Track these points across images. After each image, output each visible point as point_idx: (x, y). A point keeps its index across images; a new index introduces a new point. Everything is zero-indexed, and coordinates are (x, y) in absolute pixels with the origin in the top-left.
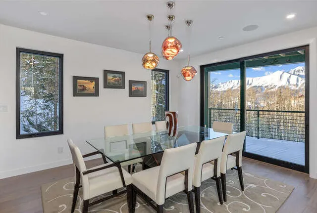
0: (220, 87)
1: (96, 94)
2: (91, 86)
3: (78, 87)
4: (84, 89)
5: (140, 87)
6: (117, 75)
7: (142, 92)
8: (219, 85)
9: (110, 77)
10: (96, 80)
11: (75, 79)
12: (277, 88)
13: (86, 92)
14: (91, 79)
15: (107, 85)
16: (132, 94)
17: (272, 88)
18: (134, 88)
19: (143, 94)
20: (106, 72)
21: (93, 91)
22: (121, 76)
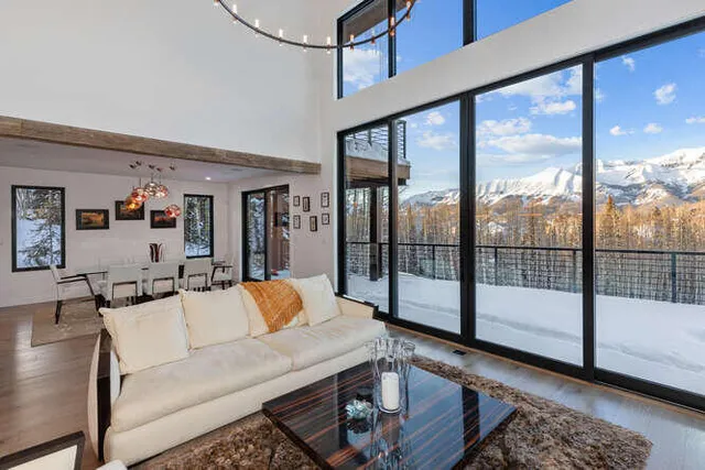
1: (106, 226)
2: (99, 218)
3: (83, 221)
4: (90, 222)
7: (169, 223)
10: (106, 212)
11: (79, 212)
12: (549, 198)
13: (92, 225)
14: (99, 212)
15: (119, 217)
16: (155, 225)
17: (541, 199)
18: (157, 219)
19: (171, 225)
20: (118, 203)
21: (101, 224)
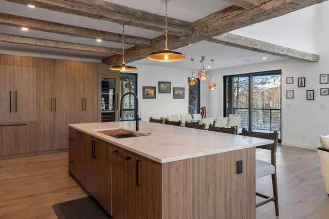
0: (270, 82)
1: (155, 97)
2: (152, 92)
3: (145, 93)
4: (148, 94)
5: (180, 92)
6: (166, 84)
7: (182, 95)
8: (268, 79)
9: (162, 86)
10: (155, 88)
11: (144, 88)
13: (149, 96)
14: (152, 88)
15: (160, 91)
16: (175, 97)
18: (176, 93)
19: (182, 97)
20: (160, 83)
21: (153, 95)
22: (168, 85)
